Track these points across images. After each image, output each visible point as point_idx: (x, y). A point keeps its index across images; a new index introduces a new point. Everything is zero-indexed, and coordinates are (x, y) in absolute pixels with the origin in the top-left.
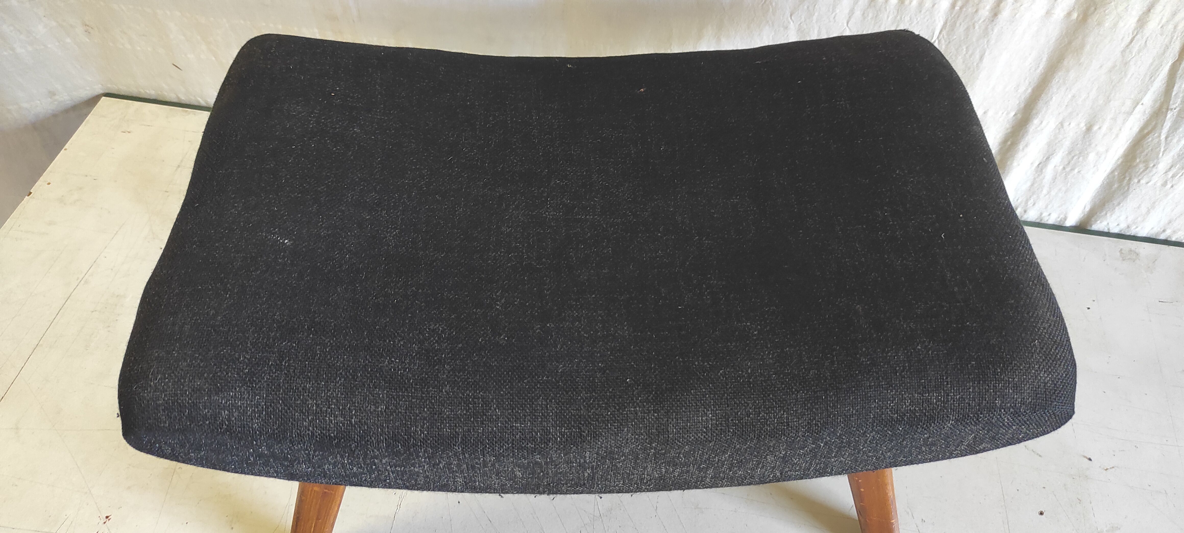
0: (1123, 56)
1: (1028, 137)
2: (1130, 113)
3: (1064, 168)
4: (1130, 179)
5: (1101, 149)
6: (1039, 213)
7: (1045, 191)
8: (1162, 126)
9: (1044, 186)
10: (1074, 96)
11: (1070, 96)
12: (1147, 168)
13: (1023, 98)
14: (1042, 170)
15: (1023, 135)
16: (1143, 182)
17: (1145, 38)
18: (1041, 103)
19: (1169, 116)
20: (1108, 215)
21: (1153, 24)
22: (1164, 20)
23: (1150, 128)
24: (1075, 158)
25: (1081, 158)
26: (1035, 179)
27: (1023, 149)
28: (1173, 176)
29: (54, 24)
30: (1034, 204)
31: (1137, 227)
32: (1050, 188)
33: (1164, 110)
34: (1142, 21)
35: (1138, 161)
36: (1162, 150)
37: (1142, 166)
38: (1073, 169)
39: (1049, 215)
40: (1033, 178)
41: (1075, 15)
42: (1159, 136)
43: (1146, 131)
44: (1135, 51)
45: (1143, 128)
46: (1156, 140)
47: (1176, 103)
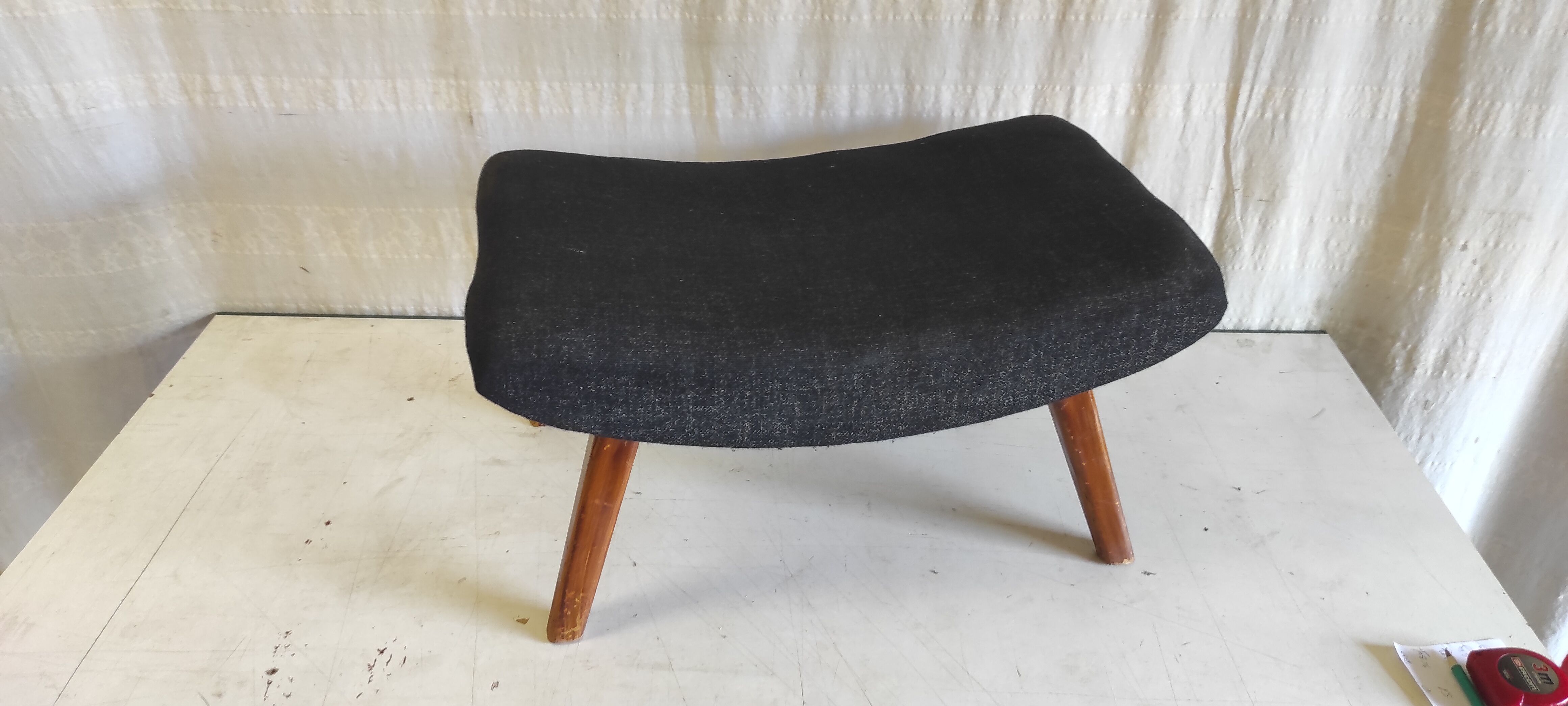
0: (1182, 144)
2: (1204, 199)
8: (1235, 207)
12: (1235, 252)
16: (1237, 267)
17: (1194, 125)
19: (1236, 197)
21: (1196, 112)
22: (1204, 108)
23: (1225, 211)
28: (1260, 257)
29: (183, 235)
31: (1247, 320)
33: (1231, 192)
34: (1187, 109)
35: (1226, 246)
36: (1242, 231)
37: (1230, 251)
41: (1133, 112)
42: (1235, 218)
43: (1223, 216)
44: (1190, 136)
45: (1220, 213)
46: (1234, 223)
47: (1238, 184)
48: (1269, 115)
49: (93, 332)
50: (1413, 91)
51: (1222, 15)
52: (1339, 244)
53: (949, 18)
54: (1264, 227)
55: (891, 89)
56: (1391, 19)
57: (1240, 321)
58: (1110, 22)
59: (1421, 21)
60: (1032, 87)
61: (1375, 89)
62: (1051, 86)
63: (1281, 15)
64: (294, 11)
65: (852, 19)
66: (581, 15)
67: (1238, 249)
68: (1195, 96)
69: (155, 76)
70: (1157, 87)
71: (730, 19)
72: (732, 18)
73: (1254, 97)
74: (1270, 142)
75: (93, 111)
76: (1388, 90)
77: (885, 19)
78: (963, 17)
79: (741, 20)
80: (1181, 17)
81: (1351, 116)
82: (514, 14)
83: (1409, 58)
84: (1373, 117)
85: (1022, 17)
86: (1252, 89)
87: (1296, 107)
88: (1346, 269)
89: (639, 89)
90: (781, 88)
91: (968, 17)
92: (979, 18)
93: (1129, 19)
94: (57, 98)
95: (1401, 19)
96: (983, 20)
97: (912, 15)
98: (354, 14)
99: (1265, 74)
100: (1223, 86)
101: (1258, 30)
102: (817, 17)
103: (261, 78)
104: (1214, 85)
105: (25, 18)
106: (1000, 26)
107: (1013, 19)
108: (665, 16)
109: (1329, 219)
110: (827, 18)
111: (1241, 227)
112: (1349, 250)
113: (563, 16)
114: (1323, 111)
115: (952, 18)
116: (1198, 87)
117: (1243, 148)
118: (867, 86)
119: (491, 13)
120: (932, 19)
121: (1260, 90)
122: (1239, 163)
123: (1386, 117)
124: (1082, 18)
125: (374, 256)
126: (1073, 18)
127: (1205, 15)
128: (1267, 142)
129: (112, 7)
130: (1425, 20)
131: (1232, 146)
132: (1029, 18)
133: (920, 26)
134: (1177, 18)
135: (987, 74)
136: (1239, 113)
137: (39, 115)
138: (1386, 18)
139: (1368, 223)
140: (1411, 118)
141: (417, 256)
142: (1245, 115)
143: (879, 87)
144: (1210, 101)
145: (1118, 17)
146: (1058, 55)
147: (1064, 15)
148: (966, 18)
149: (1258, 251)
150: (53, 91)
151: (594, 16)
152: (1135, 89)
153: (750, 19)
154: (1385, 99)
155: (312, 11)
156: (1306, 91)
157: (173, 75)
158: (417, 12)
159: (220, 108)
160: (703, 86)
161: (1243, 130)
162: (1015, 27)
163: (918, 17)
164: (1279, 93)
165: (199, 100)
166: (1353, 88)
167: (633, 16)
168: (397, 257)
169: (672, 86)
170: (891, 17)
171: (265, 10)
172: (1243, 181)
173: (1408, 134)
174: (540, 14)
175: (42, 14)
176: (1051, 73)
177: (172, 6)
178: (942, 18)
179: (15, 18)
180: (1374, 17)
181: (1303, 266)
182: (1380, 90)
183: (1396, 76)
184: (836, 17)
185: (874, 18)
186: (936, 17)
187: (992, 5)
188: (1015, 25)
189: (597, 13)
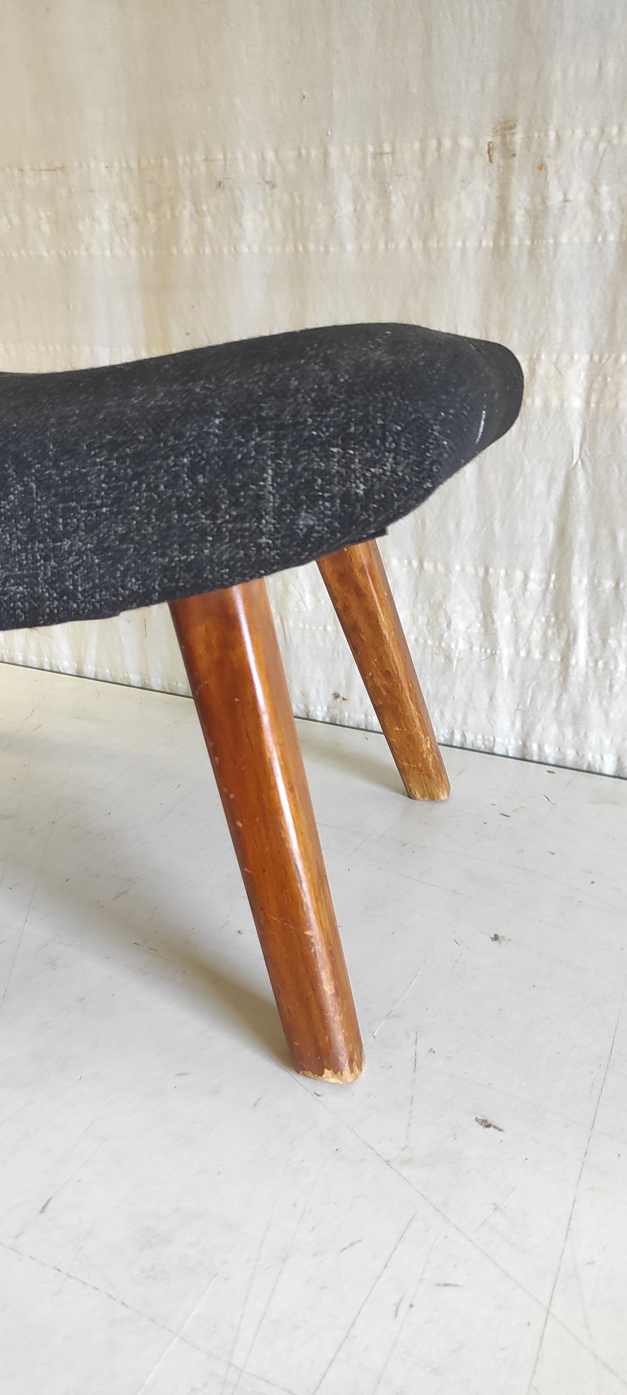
53: (459, 244)
60: (586, 358)
62: (613, 356)
65: (332, 249)
66: (33, 253)
71: (186, 251)
72: (188, 250)
77: (374, 247)
78: (480, 244)
79: (197, 251)
85: (564, 239)
91: (487, 242)
92: (502, 243)
96: (507, 246)
97: (410, 242)
102: (290, 248)
106: (532, 252)
107: (551, 241)
108: (119, 252)
110: (301, 248)
113: (15, 255)
115: (464, 243)
120: (435, 244)
132: (576, 240)
133: (420, 258)
148: (484, 243)
151: (45, 254)
153: (208, 250)
162: (555, 255)
163: (417, 244)
167: (83, 253)
170: (382, 246)
176: (612, 333)
184: (312, 247)
185: (360, 248)
186: (441, 243)
187: (519, 218)
188: (556, 251)
189: (48, 251)
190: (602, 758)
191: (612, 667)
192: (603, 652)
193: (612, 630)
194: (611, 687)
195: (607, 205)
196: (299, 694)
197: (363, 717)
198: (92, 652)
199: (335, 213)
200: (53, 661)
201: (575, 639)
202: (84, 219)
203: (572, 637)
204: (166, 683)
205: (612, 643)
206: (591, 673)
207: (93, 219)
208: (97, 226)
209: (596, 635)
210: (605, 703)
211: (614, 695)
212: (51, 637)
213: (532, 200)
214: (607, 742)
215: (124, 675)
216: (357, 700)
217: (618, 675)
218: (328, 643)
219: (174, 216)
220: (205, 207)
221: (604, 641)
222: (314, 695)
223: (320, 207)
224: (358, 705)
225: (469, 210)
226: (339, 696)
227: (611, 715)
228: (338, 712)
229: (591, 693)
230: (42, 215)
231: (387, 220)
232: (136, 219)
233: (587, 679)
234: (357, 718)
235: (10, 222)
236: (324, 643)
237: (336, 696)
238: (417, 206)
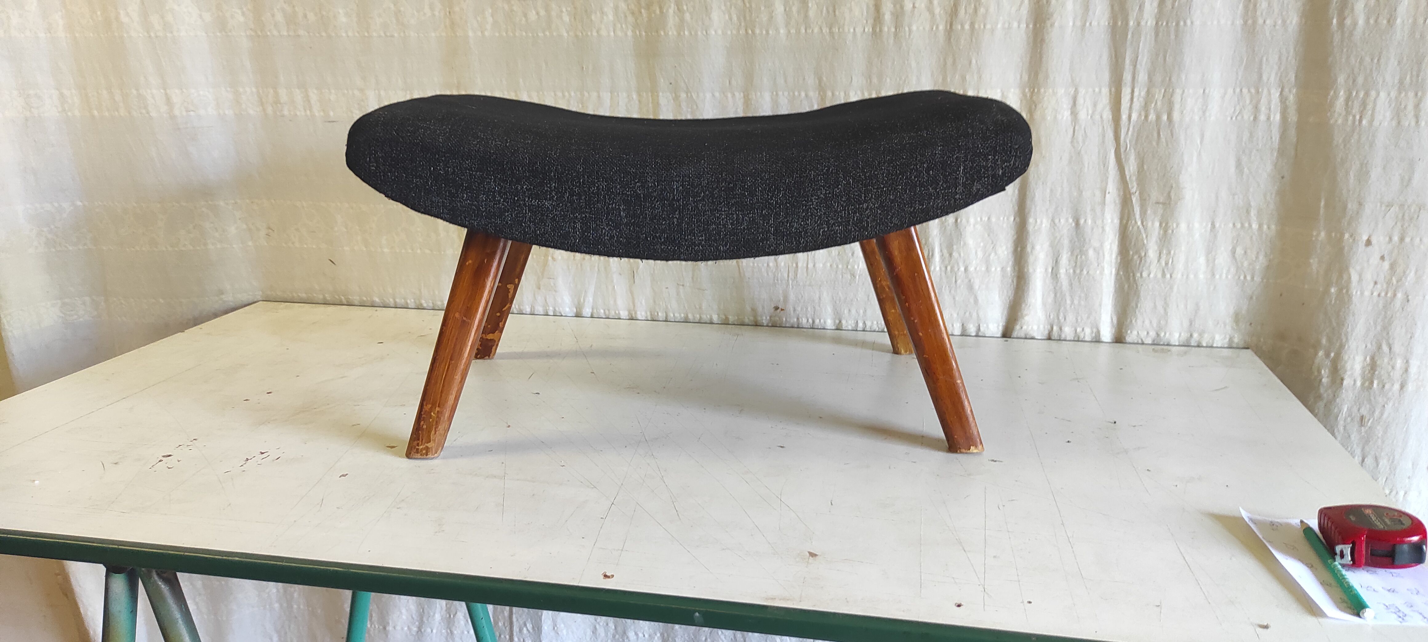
0: (1074, 147)
1: (1031, 238)
2: (1103, 203)
3: (1074, 271)
4: (1134, 275)
5: (1095, 244)
6: (1073, 329)
7: (1068, 302)
8: (1133, 211)
9: (1065, 295)
10: (1051, 190)
11: (1048, 191)
12: (1141, 259)
13: (1014, 200)
14: (1056, 275)
15: (1026, 237)
16: (1145, 274)
17: (1083, 127)
18: (1028, 202)
19: (1134, 201)
20: (1133, 321)
21: (1083, 115)
22: (1090, 112)
23: (1126, 217)
24: (1079, 257)
25: (1083, 257)
26: (1055, 288)
27: (1032, 252)
28: (1167, 264)
29: (245, 226)
30: (1065, 319)
31: (1165, 334)
32: (1071, 296)
33: (1128, 196)
34: (1074, 113)
35: (1131, 253)
36: (1144, 236)
37: (1136, 259)
38: (1082, 270)
39: (1083, 330)
40: (1053, 287)
42: (1136, 222)
43: (1124, 221)
44: (1080, 139)
45: (1121, 219)
46: (1136, 228)
47: (1134, 187)
48: (1152, 117)
49: (162, 301)
50: (1290, 91)
51: (1095, 23)
52: (1245, 252)
53: (852, 30)
54: (1166, 231)
55: (807, 95)
56: (1255, 22)
57: (1158, 335)
58: (993, 31)
59: (1284, 22)
61: (1253, 91)
63: (1149, 20)
64: (344, 35)
65: (771, 32)
66: (555, 34)
67: (1143, 254)
68: (1080, 101)
69: (241, 90)
70: (1042, 90)
71: (670, 33)
72: (672, 32)
73: (1135, 100)
74: (1158, 143)
75: (192, 113)
76: (1265, 91)
77: (798, 32)
78: (864, 30)
79: (679, 34)
80: (1056, 24)
81: (1234, 118)
82: (504, 34)
83: (1280, 58)
84: (1255, 118)
85: (914, 28)
86: (1133, 92)
87: (1177, 107)
88: (1258, 279)
89: (599, 97)
90: (713, 95)
91: (868, 29)
92: (878, 30)
93: (1009, 28)
94: (168, 101)
95: (1264, 22)
96: (881, 31)
97: (821, 29)
98: (386, 36)
99: (1142, 77)
100: (1105, 91)
101: (1129, 36)
102: (742, 32)
103: (315, 91)
104: (1097, 90)
105: (157, 37)
106: (896, 34)
107: (907, 29)
108: (619, 33)
109: (1231, 225)
110: (750, 32)
111: (1143, 231)
112: (1257, 258)
113: (541, 34)
114: (1204, 112)
115: (854, 30)
116: (1082, 91)
117: (1133, 151)
118: (786, 94)
119: (487, 34)
120: (837, 30)
121: (1140, 93)
122: (1131, 167)
123: (1268, 118)
124: (967, 27)
125: (386, 250)
126: (959, 27)
127: (1079, 23)
128: (1154, 143)
129: (218, 34)
130: (1288, 22)
131: (1122, 150)
132: (921, 28)
133: (827, 37)
134: (1052, 25)
135: (888, 80)
136: (1124, 117)
137: (153, 114)
138: (1250, 22)
139: (1271, 229)
140: (1293, 117)
141: (419, 251)
142: (1130, 117)
143: (796, 93)
144: (1095, 105)
145: (999, 26)
146: (950, 61)
147: (951, 25)
148: (866, 30)
149: (1164, 257)
150: (166, 94)
151: (565, 34)
152: (1024, 94)
153: (686, 33)
154: (1264, 101)
155: (357, 34)
156: (1184, 91)
157: (254, 90)
158: (433, 34)
159: (283, 116)
160: (650, 94)
161: (1130, 133)
163: (825, 30)
164: (1159, 95)
165: (270, 110)
166: (1230, 91)
167: (595, 34)
168: (403, 251)
169: (625, 95)
170: (803, 31)
171: (324, 34)
172: (1138, 184)
173: (1292, 133)
174: (524, 34)
175: (169, 35)
177: (260, 33)
178: (846, 30)
179: (150, 37)
180: (1239, 22)
181: (1213, 275)
182: (1258, 92)
183: (1271, 76)
184: (757, 31)
185: (789, 32)
186: (841, 29)
187: (887, 17)
188: (909, 35)
189: (568, 32)
190: (953, 325)
191: (956, 270)
192: (949, 262)
193: (955, 247)
194: (956, 282)
195: (937, 10)
196: (750, 310)
197: (795, 320)
198: (590, 299)
199: (773, 12)
200: (557, 309)
201: (933, 255)
202: (596, 13)
203: (930, 254)
204: (649, 314)
205: (955, 254)
206: (943, 274)
207: (603, 13)
208: (605, 17)
209: (945, 251)
210: (953, 292)
211: (958, 286)
212: (556, 291)
213: (895, 6)
214: (955, 315)
215: (615, 313)
216: (792, 309)
217: (960, 273)
218: (770, 274)
219: (661, 12)
220: (685, 8)
221: (951, 255)
222: (761, 309)
223: (763, 8)
224: (792, 312)
225: (857, 12)
226: (778, 308)
227: (957, 299)
228: (778, 319)
229: (944, 287)
230: (564, 10)
231: (806, 16)
232: (633, 13)
233: (941, 279)
234: (792, 321)
235: (538, 13)
236: (768, 274)
237: (776, 308)
238: (825, 9)
